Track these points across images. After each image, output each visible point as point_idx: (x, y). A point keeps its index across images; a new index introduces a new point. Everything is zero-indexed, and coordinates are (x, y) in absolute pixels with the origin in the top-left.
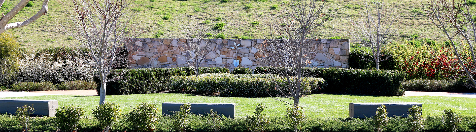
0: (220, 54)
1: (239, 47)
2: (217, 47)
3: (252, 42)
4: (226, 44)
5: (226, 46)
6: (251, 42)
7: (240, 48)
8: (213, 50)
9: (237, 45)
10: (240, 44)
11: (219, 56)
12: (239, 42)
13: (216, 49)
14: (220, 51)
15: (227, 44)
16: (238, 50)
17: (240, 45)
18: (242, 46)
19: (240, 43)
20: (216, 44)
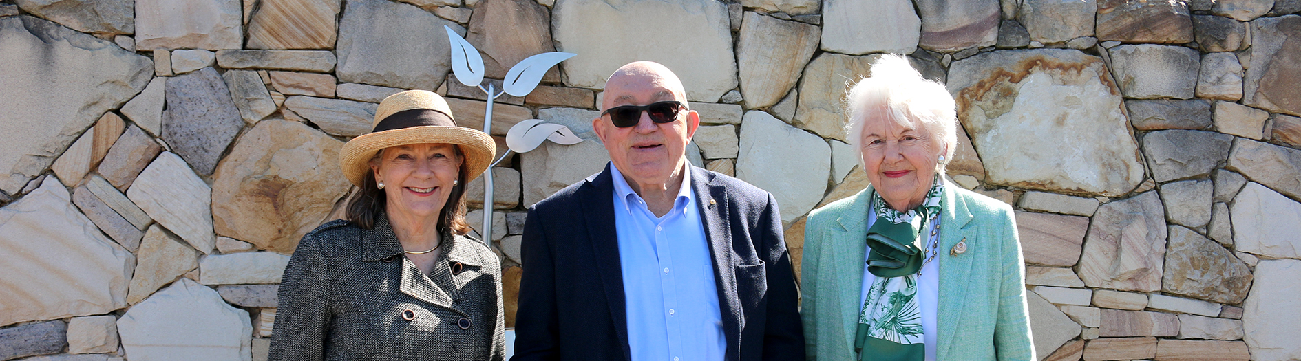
0: (199, 234)
1: (532, 105)
2: (146, 111)
3: (746, 35)
4: (301, 60)
5: (305, 105)
6: (735, 34)
7: (547, 130)
8: (75, 162)
9: (493, 78)
10: (552, 59)
11: (193, 274)
12: (532, 33)
13: (134, 143)
14: (208, 175)
15: (324, 61)
16: (515, 161)
17: (555, 79)
18: (582, 91)
19: (554, 46)
20: (123, 66)
